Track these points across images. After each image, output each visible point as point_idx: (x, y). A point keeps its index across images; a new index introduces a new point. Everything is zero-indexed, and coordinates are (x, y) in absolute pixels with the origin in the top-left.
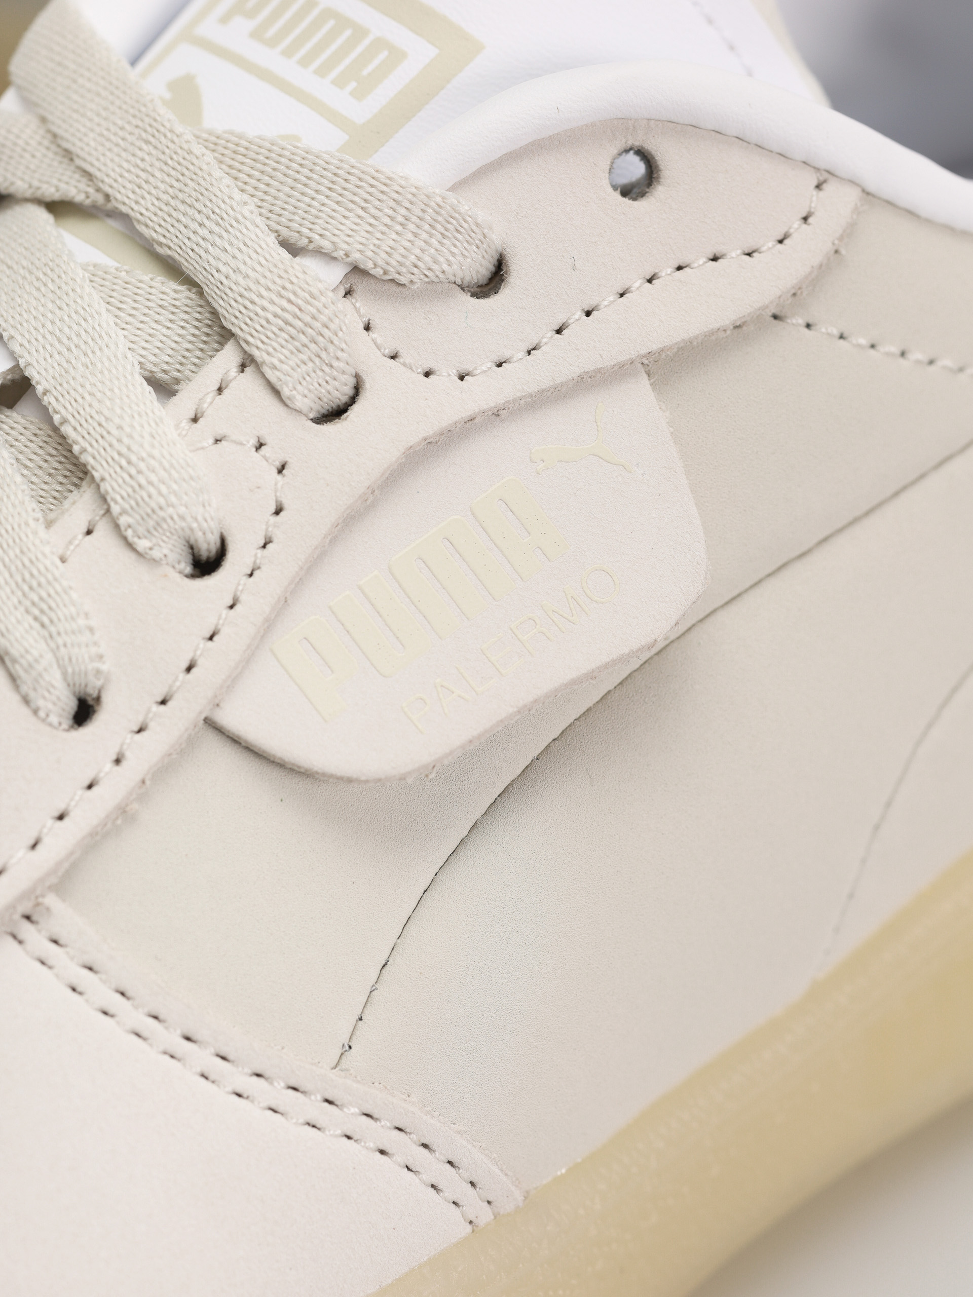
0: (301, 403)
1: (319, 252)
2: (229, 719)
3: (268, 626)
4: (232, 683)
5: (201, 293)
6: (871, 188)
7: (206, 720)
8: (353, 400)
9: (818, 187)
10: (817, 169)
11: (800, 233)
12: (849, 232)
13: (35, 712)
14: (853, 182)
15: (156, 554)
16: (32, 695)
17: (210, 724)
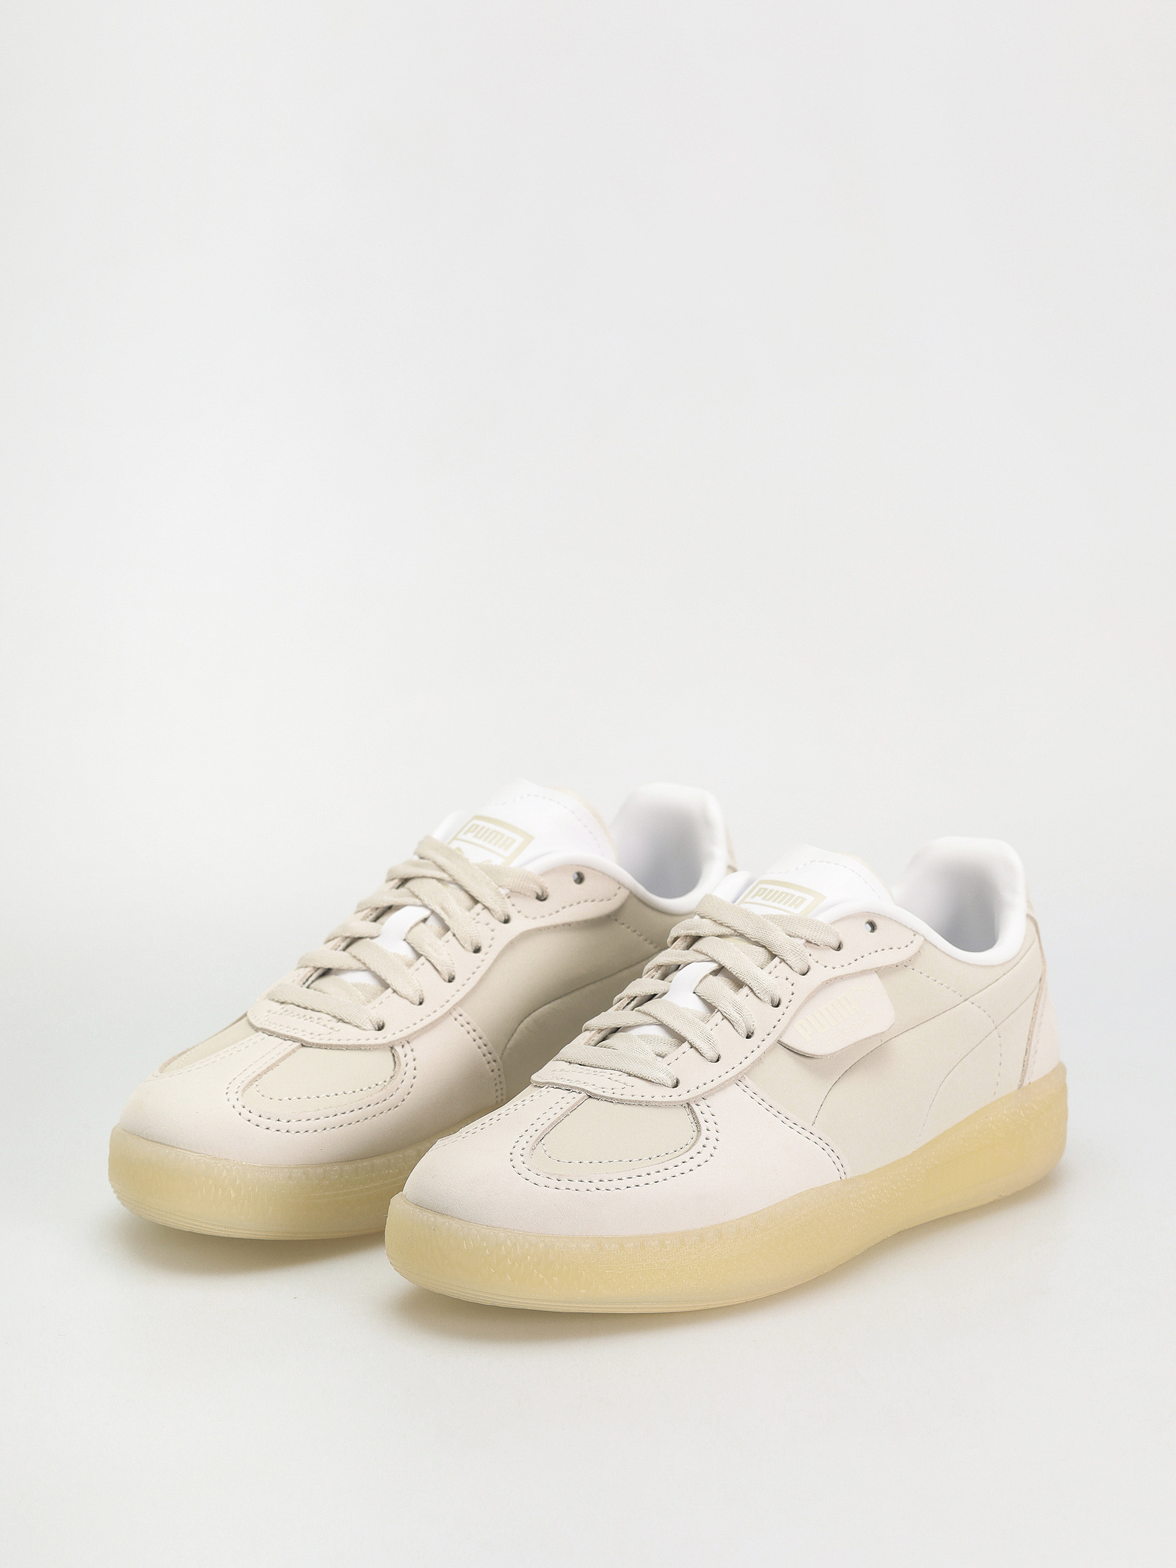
0: (796, 969)
1: (798, 937)
2: (784, 1040)
3: (792, 1020)
4: (784, 1032)
5: (766, 948)
6: (927, 939)
7: (778, 1040)
8: (807, 972)
9: (914, 935)
10: (913, 931)
11: (911, 946)
12: (922, 947)
13: (739, 1033)
14: (922, 935)
15: (765, 1000)
16: (738, 1029)
17: (780, 1043)
